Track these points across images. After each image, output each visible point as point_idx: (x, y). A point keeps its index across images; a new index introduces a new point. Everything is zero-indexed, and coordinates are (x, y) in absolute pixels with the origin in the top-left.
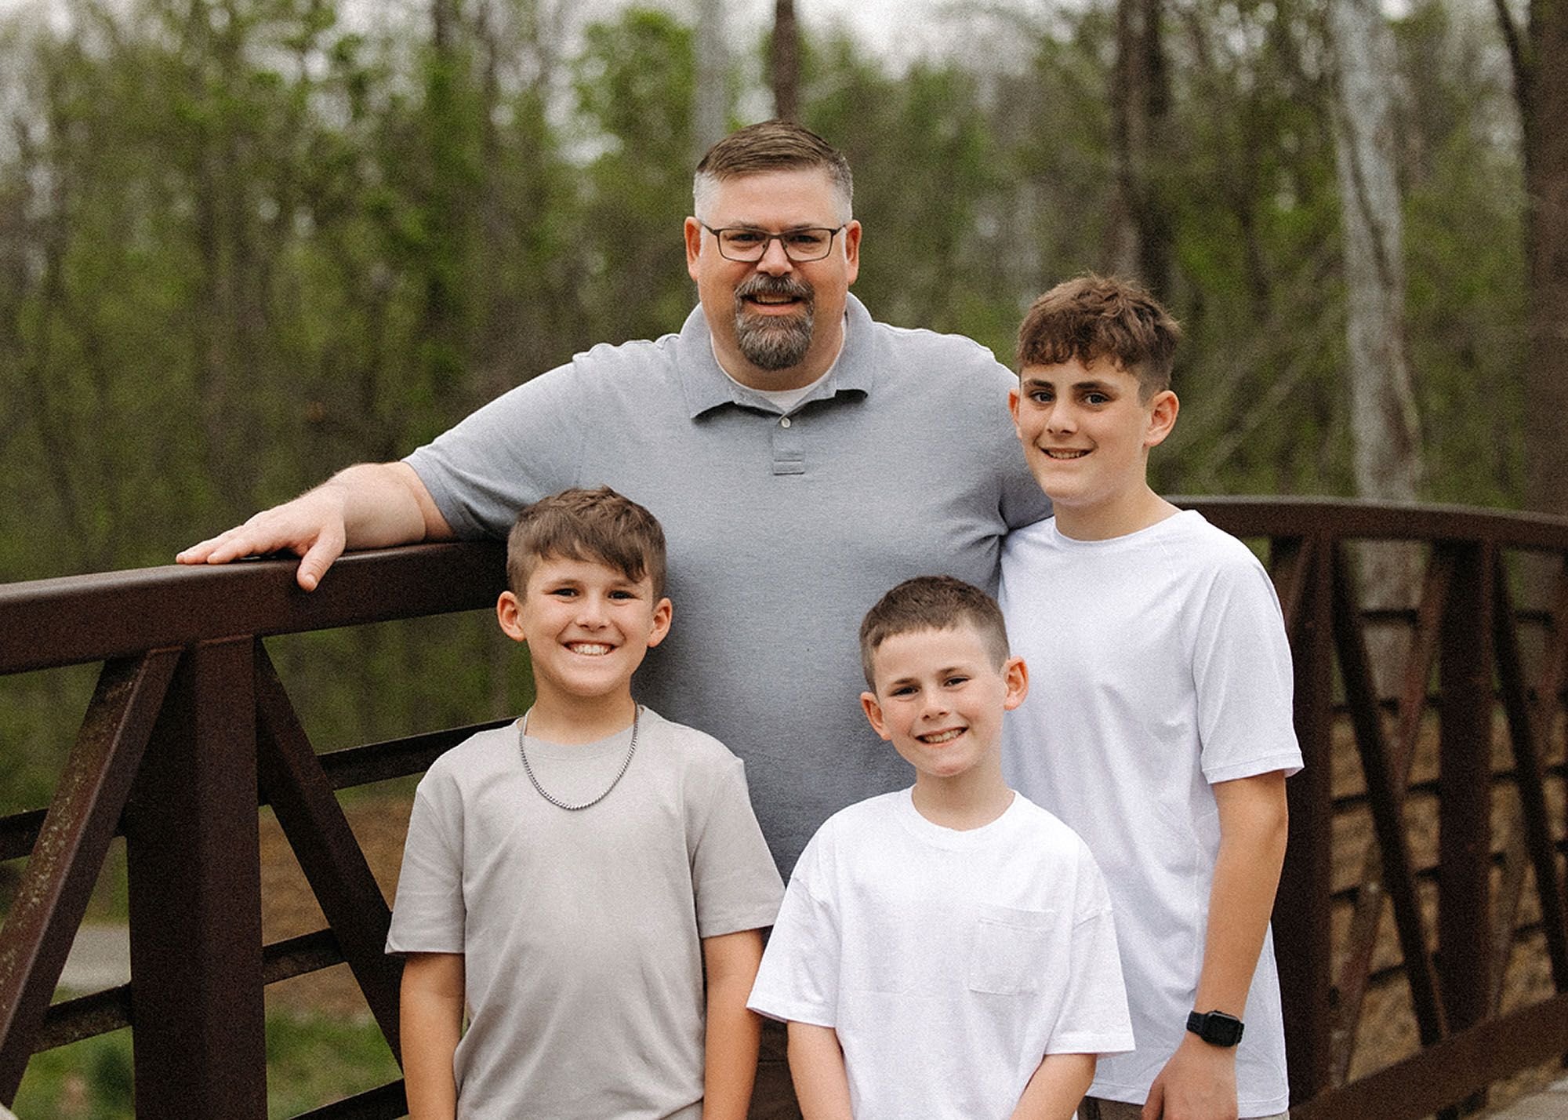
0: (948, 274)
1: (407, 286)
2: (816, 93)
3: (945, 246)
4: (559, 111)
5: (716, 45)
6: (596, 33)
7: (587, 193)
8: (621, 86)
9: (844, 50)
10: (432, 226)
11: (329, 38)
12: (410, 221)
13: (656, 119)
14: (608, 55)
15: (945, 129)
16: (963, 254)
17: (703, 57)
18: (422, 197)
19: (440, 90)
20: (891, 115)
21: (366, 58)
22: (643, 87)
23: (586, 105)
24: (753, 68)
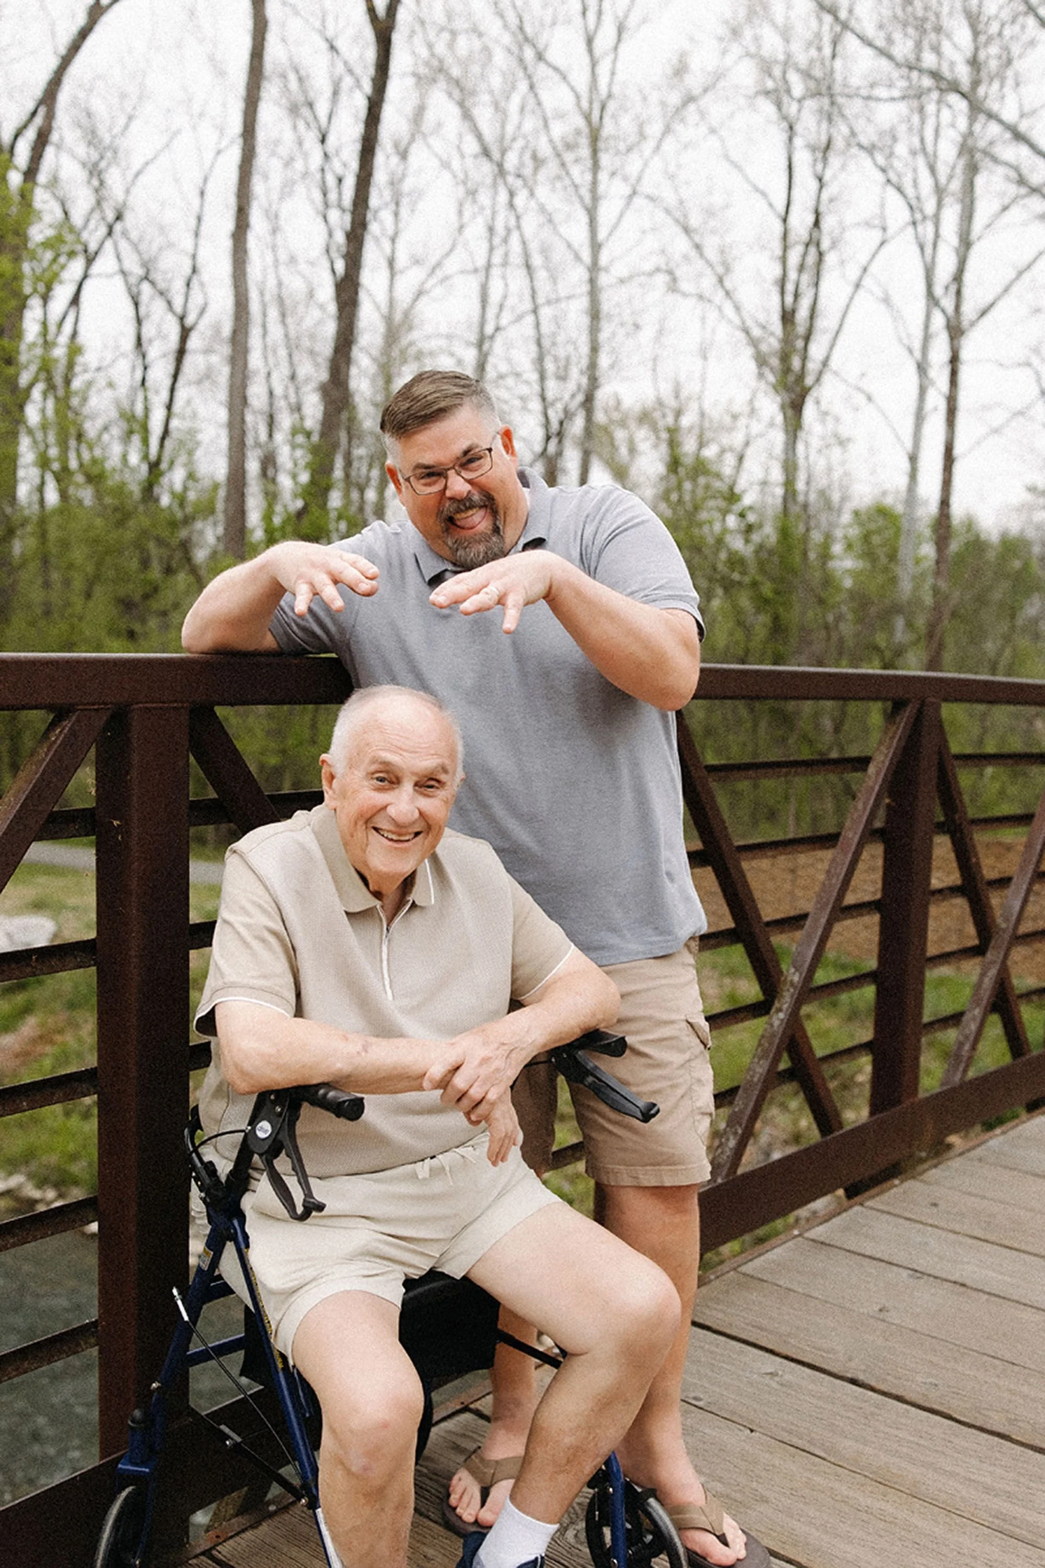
0: (1013, 628)
1: (764, 619)
2: (954, 547)
3: (1013, 616)
4: (837, 548)
5: (913, 520)
6: (856, 513)
7: (848, 583)
8: (866, 538)
9: (970, 524)
10: (777, 592)
11: (737, 508)
12: (767, 589)
13: (881, 553)
14: (861, 524)
15: (1017, 564)
16: (1019, 622)
17: (905, 525)
18: (773, 580)
19: (784, 533)
20: (991, 555)
21: (751, 518)
22: (876, 540)
23: (849, 546)
24: (928, 533)
